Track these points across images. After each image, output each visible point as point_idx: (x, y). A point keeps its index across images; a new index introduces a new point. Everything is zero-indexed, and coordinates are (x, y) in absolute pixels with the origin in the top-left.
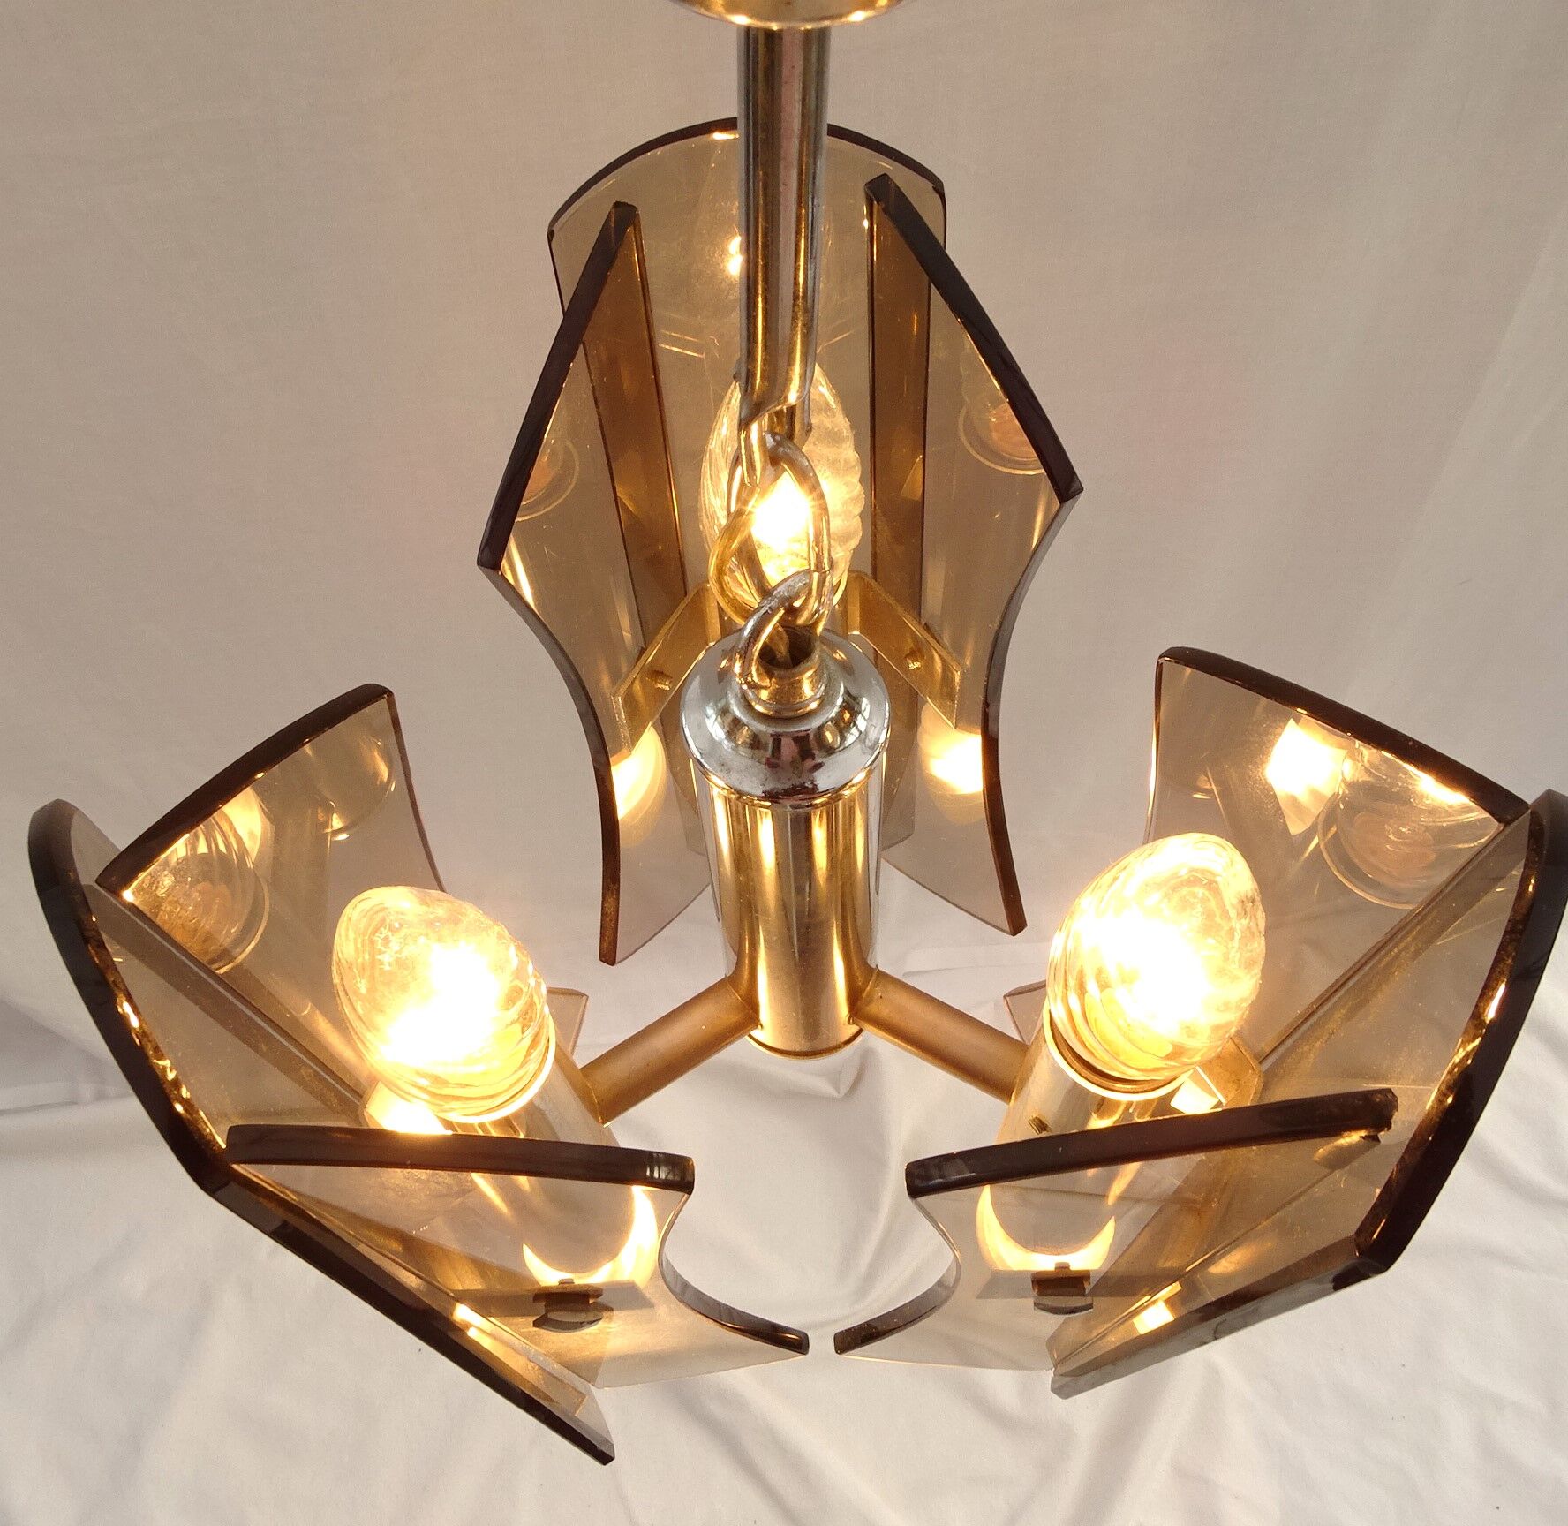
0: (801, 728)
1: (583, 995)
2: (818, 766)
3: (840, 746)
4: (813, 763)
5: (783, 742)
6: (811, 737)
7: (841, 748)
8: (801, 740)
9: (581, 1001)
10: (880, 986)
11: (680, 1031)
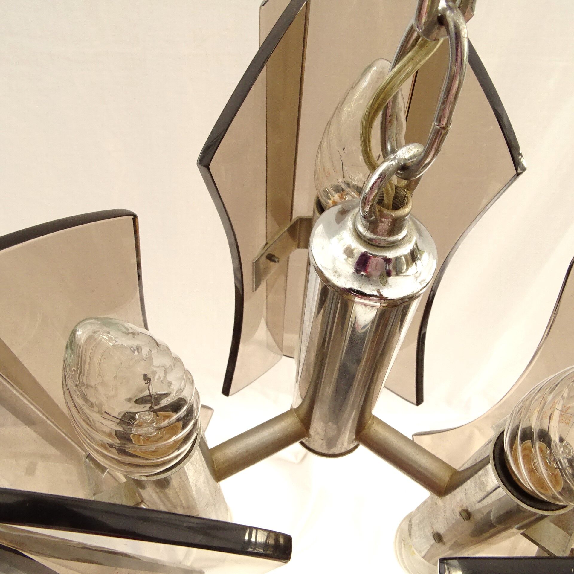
9: (210, 412)
10: (375, 423)
11: (266, 435)
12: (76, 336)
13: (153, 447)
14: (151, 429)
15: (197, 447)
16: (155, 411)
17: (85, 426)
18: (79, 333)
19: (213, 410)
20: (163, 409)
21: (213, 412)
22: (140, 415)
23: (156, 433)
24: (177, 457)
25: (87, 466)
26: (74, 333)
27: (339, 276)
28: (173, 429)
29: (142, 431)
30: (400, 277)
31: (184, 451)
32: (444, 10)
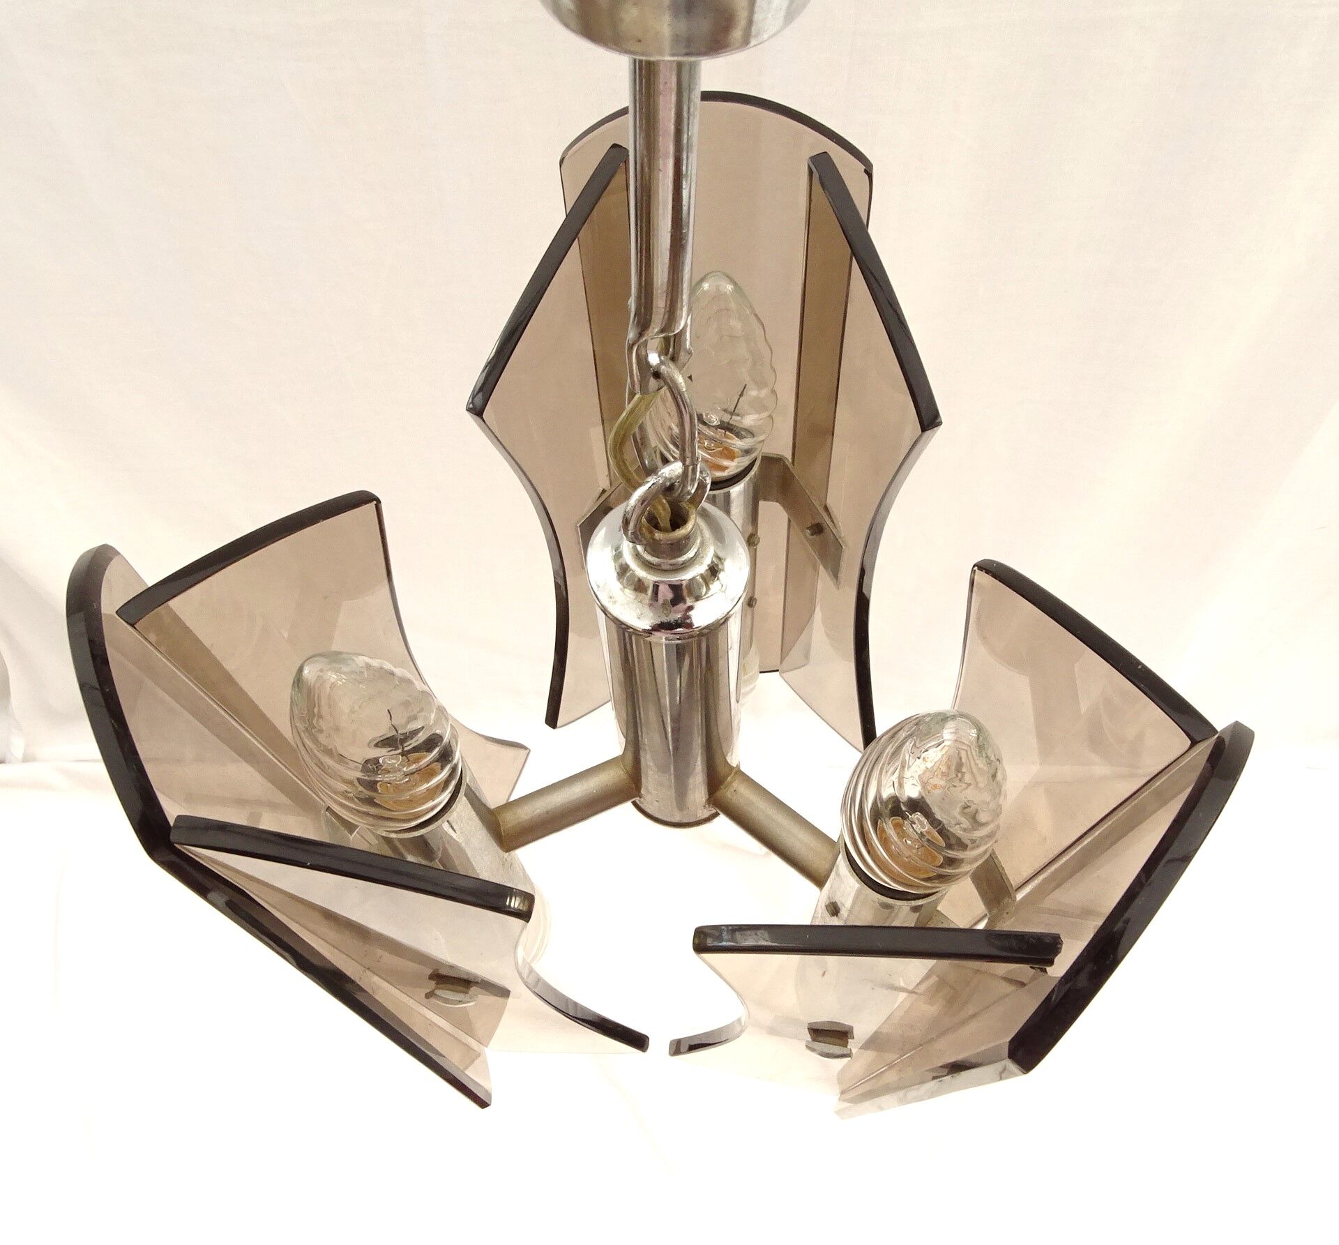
0: (674, 578)
1: (525, 748)
2: (691, 608)
3: (705, 595)
4: (686, 606)
5: (660, 588)
6: (684, 586)
7: (706, 596)
8: (676, 588)
9: (523, 752)
10: (737, 781)
11: (577, 792)
12: (303, 675)
13: (406, 796)
14: (399, 775)
15: (462, 800)
16: (403, 754)
17: (317, 770)
18: (306, 672)
19: (528, 751)
20: (416, 749)
21: (528, 754)
22: (384, 759)
23: (407, 780)
24: (432, 809)
25: (328, 821)
26: (301, 670)
27: (615, 602)
28: (428, 773)
29: (387, 778)
30: (701, 601)
31: (440, 803)
32: (659, 365)
